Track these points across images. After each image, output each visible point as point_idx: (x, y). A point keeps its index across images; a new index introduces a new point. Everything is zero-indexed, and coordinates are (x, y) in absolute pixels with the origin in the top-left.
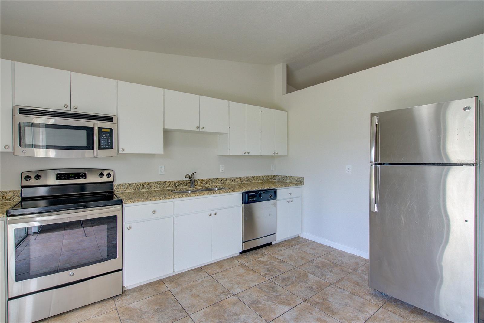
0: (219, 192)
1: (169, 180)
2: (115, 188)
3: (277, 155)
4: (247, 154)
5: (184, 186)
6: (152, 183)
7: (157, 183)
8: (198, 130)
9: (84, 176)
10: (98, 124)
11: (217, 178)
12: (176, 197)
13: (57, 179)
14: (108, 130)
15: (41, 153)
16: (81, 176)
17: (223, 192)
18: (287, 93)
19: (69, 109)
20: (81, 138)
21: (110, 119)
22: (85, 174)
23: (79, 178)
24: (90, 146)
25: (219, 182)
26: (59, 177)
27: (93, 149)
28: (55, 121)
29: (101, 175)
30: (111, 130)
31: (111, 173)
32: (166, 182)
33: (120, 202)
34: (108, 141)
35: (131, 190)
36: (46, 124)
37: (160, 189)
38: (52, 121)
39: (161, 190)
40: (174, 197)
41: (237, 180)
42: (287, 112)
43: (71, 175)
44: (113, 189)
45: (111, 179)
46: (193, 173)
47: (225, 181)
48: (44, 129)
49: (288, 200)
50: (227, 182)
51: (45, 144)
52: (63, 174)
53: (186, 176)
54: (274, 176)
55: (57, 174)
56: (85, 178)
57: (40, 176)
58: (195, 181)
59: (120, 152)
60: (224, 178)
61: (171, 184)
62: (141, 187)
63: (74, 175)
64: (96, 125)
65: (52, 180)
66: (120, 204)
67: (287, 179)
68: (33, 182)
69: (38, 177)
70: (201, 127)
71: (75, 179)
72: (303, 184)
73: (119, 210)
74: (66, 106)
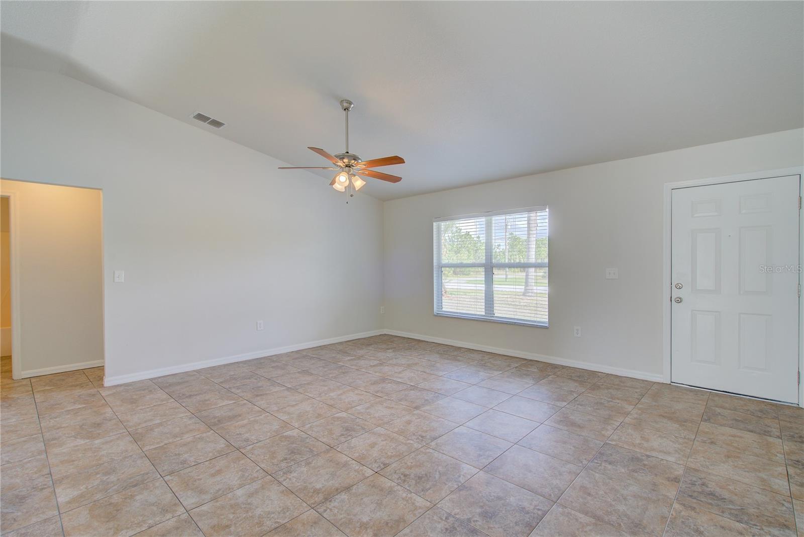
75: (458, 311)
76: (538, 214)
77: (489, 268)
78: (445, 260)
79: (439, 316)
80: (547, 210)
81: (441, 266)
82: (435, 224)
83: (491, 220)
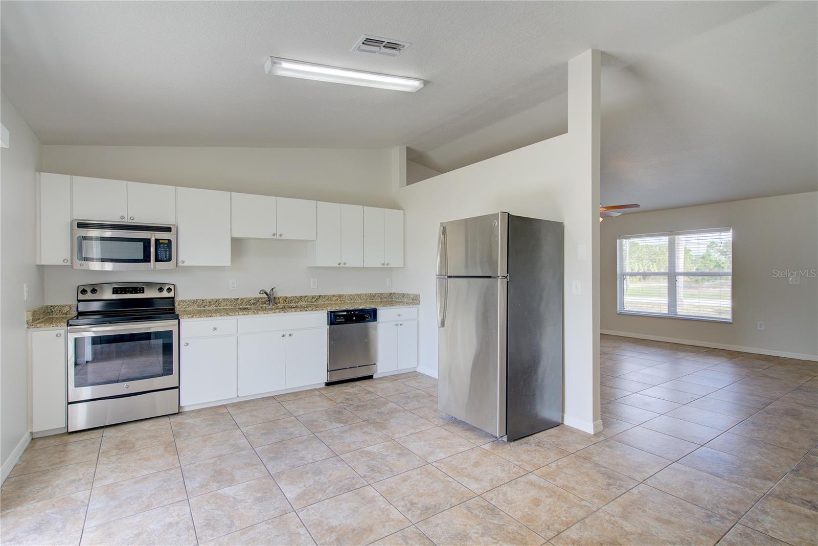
0: (294, 310)
1: (243, 297)
2: (176, 305)
3: (387, 266)
4: (342, 265)
5: (262, 304)
6: (220, 300)
7: (227, 300)
8: (275, 237)
9: (142, 290)
10: (155, 235)
11: (306, 295)
12: (240, 313)
13: (113, 293)
14: (167, 242)
15: (96, 266)
16: (139, 290)
17: (301, 311)
18: (407, 185)
19: (125, 220)
20: (137, 251)
21: (168, 229)
22: (143, 288)
23: (136, 293)
24: (147, 259)
25: (309, 300)
26: (115, 291)
27: (149, 261)
28: (112, 234)
29: (161, 290)
30: (170, 241)
31: (172, 287)
32: (238, 299)
33: (177, 317)
34: (166, 253)
35: (196, 307)
36: (101, 237)
37: (230, 307)
38: (108, 233)
39: (232, 308)
40: (238, 314)
41: (334, 299)
42: (403, 211)
43: (128, 289)
44: (174, 306)
45: (171, 295)
46: (272, 289)
47: (317, 299)
48: (99, 242)
49: (396, 323)
50: (320, 300)
51: (100, 257)
52: (119, 288)
53: (260, 292)
54: (391, 294)
55: (114, 288)
56: (143, 292)
57: (97, 291)
58: (275, 299)
59: (180, 264)
60: (315, 296)
61: (244, 302)
62: (208, 304)
63: (131, 289)
64: (153, 236)
65: (109, 295)
66: (176, 319)
67: (403, 297)
68: (89, 296)
69: (94, 291)
70: (278, 234)
71: (132, 293)
72: (419, 304)
73: (175, 325)
74: (122, 218)
75: (642, 311)
76: (722, 234)
77: (672, 276)
78: (628, 270)
79: (620, 314)
80: (731, 231)
81: (624, 275)
82: (618, 241)
83: (674, 238)
